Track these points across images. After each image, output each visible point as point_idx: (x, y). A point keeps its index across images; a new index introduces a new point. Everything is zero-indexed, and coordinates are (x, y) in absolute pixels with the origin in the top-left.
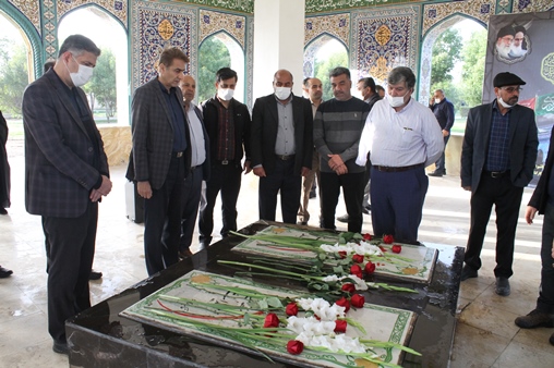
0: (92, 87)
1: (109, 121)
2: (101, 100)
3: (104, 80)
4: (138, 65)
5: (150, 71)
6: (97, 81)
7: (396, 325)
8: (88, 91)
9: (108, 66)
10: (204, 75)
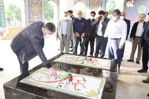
0: (15, 16)
1: (20, 26)
2: (18, 20)
3: (19, 14)
4: (27, 9)
5: (31, 11)
6: (17, 14)
7: (101, 83)
8: (14, 17)
9: (20, 10)
10: (47, 12)
